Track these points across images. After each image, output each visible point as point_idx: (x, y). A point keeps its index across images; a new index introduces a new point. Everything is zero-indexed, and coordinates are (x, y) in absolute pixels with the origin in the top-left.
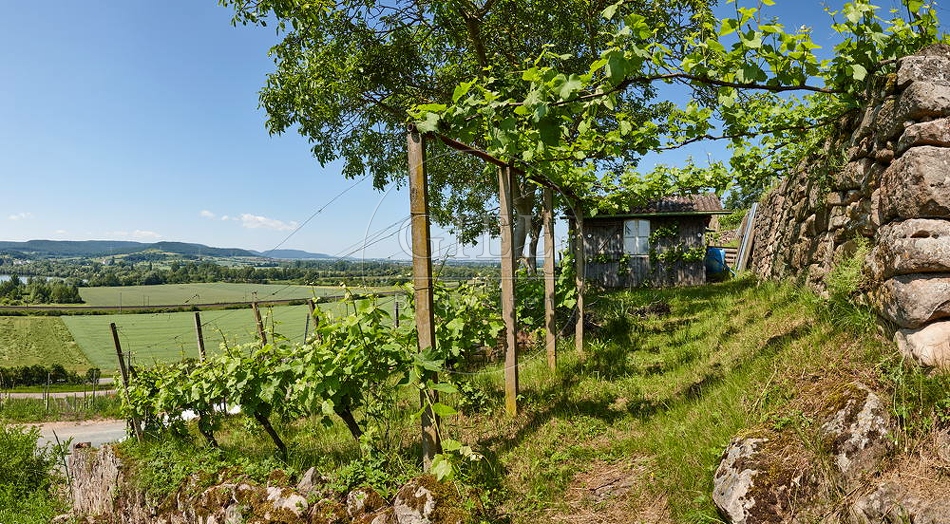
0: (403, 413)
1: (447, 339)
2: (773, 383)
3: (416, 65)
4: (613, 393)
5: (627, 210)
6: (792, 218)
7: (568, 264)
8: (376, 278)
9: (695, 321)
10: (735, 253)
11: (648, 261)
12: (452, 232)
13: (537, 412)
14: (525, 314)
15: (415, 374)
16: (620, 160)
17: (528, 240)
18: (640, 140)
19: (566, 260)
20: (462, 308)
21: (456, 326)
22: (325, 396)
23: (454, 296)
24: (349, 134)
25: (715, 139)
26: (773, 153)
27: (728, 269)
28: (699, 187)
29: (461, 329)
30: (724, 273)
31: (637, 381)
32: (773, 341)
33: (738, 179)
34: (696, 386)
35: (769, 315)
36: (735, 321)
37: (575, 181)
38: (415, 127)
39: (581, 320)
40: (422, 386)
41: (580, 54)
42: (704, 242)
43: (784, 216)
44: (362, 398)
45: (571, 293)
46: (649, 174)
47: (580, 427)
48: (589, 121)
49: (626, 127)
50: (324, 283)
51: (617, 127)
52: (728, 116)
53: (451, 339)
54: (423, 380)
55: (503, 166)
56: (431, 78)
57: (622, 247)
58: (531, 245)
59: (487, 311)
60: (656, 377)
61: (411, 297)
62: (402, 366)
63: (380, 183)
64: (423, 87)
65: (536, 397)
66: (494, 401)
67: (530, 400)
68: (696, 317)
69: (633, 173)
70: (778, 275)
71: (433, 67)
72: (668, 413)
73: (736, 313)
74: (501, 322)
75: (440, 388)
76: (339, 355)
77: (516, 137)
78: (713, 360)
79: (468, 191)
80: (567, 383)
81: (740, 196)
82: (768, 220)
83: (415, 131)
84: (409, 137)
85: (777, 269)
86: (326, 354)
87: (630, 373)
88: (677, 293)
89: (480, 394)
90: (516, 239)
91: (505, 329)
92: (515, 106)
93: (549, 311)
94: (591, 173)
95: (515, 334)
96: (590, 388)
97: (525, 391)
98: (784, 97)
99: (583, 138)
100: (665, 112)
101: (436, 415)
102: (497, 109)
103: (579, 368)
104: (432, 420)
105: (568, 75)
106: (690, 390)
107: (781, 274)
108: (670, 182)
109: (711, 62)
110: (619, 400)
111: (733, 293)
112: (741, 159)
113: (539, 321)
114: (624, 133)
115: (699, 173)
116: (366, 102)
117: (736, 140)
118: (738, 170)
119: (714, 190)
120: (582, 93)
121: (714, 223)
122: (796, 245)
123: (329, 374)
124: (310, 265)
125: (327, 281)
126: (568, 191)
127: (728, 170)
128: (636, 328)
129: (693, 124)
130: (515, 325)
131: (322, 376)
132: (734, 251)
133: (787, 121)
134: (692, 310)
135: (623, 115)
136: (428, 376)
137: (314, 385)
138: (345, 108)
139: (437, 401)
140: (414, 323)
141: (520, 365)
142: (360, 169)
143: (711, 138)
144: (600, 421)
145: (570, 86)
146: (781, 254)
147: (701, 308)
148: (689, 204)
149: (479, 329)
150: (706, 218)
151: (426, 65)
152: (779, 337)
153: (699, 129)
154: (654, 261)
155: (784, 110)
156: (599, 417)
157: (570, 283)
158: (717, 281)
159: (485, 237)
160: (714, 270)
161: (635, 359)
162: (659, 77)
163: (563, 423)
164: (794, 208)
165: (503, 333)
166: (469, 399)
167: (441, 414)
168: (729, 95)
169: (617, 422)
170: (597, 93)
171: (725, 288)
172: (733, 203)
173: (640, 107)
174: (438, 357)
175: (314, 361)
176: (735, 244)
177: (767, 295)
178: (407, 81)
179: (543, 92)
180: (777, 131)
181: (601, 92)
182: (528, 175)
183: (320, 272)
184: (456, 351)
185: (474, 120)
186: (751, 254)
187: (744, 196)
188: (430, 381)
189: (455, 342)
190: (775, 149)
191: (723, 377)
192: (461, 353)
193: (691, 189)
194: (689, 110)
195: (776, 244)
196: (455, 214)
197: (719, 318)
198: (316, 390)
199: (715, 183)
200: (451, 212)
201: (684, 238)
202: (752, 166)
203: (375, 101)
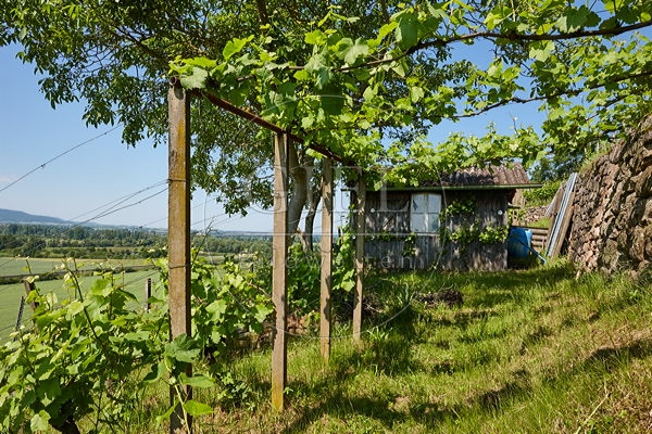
0: (149, 414)
1: (207, 323)
2: (601, 411)
3: (186, 7)
4: (393, 390)
5: (416, 184)
6: (631, 193)
7: (347, 242)
8: (125, 249)
9: (493, 314)
10: (545, 235)
11: (438, 241)
12: (219, 200)
13: (306, 409)
14: (297, 295)
15: (165, 367)
16: (408, 128)
17: (305, 213)
18: (433, 108)
19: (346, 237)
20: (225, 289)
21: (217, 309)
22: (37, 407)
23: (217, 275)
24: (96, 73)
25: (524, 102)
26: (604, 110)
27: (535, 254)
28: (501, 159)
29: (223, 312)
30: (531, 259)
31: (422, 380)
32: (602, 354)
33: (552, 147)
34: (493, 395)
35: (596, 317)
36: (545, 320)
37: (358, 150)
38: (179, 81)
39: (359, 305)
40: (173, 380)
41: (368, 12)
42: (506, 221)
43: (618, 191)
44: (93, 403)
45: (350, 274)
46: (442, 144)
47: (354, 426)
48: (376, 87)
49: (417, 93)
50: (52, 254)
51: (407, 92)
52: (542, 72)
53: (211, 324)
54: (174, 373)
55: (280, 133)
56: (203, 26)
57: (408, 224)
58: (307, 218)
59: (254, 292)
60: (444, 377)
61: (165, 276)
62: (149, 356)
63: (132, 136)
64: (193, 34)
65: (306, 390)
66: (258, 394)
67: (299, 393)
68: (495, 310)
69: (422, 142)
70: (608, 266)
71: (206, 13)
72: (457, 422)
73: (548, 310)
74: (270, 304)
75: (195, 382)
76: (60, 351)
77: (295, 103)
78: (515, 366)
79: (240, 155)
80: (342, 375)
81: (552, 165)
82: (593, 195)
83: (178, 86)
84: (171, 92)
85: (606, 259)
86: (42, 351)
87: (415, 368)
88: (472, 280)
89: (243, 386)
90: (291, 211)
91: (275, 312)
92: (295, 71)
93: (325, 294)
94: (376, 142)
95: (285, 319)
96: (367, 383)
97: (293, 383)
98: (623, 39)
99: (368, 105)
100: (461, 72)
101: (188, 415)
102: (275, 71)
103: (355, 359)
104: (182, 422)
105: (354, 39)
106: (485, 397)
107: (614, 265)
108: (467, 153)
109: (523, 14)
110: (399, 400)
111: (543, 284)
112: (559, 122)
113: (314, 303)
114: (415, 99)
115: (502, 141)
116: (119, 38)
117: (553, 101)
118: (553, 136)
119: (521, 160)
120: (369, 59)
121: (518, 198)
122: (638, 228)
123: (46, 376)
124: (31, 230)
125: (56, 252)
126: (350, 162)
127: (539, 136)
128: (422, 317)
129: (497, 87)
130: (285, 310)
131: (33, 381)
132: (543, 232)
133: (626, 69)
134: (489, 302)
135: (415, 80)
136: (181, 368)
137: (19, 395)
138: (92, 39)
139: (190, 398)
140: (166, 307)
141: (289, 353)
142: (108, 117)
143: (519, 101)
144: (378, 423)
145: (356, 51)
146: (615, 239)
147: (500, 299)
148: (488, 176)
149: (244, 312)
150: (509, 193)
151: (198, 9)
152: (611, 351)
153: (503, 92)
154: (446, 242)
155: (623, 54)
156: (376, 417)
157: (349, 263)
158: (522, 268)
159: (255, 207)
160: (518, 255)
161: (420, 353)
162: (457, 38)
163: (334, 421)
164: (634, 179)
165: (271, 318)
166: (229, 392)
167: (193, 413)
168: (543, 48)
169: (397, 425)
170: (385, 59)
171: (533, 276)
172: (543, 174)
173: (433, 69)
174: (193, 346)
175: (22, 362)
176: (545, 223)
177: (592, 292)
178: (174, 22)
179: (327, 57)
180: (611, 83)
181: (390, 57)
182: (307, 144)
183: (47, 240)
184: (216, 337)
185: (246, 80)
186: (567, 235)
187: (557, 164)
188: (183, 375)
189: (215, 328)
190: (606, 106)
191: (530, 389)
192: (222, 339)
193: (492, 160)
194: (492, 71)
195: (605, 225)
196: (223, 180)
197: (523, 313)
198: (23, 403)
199: (523, 152)
200: (218, 177)
201: (482, 217)
202: (574, 130)
203: (133, 39)
